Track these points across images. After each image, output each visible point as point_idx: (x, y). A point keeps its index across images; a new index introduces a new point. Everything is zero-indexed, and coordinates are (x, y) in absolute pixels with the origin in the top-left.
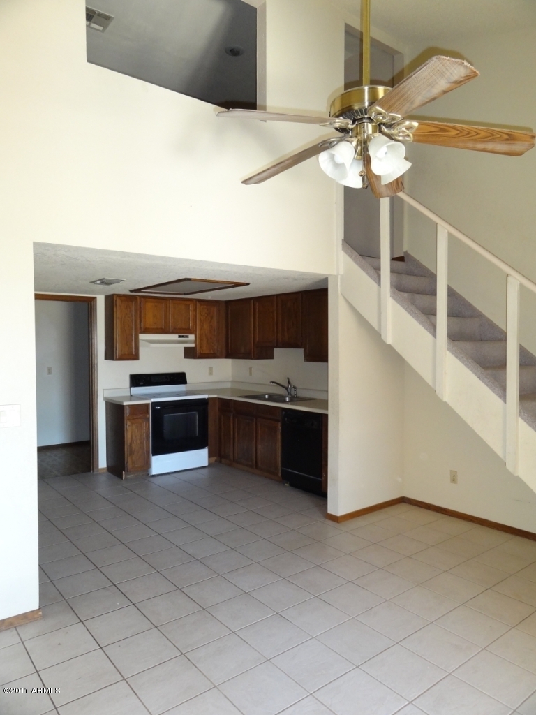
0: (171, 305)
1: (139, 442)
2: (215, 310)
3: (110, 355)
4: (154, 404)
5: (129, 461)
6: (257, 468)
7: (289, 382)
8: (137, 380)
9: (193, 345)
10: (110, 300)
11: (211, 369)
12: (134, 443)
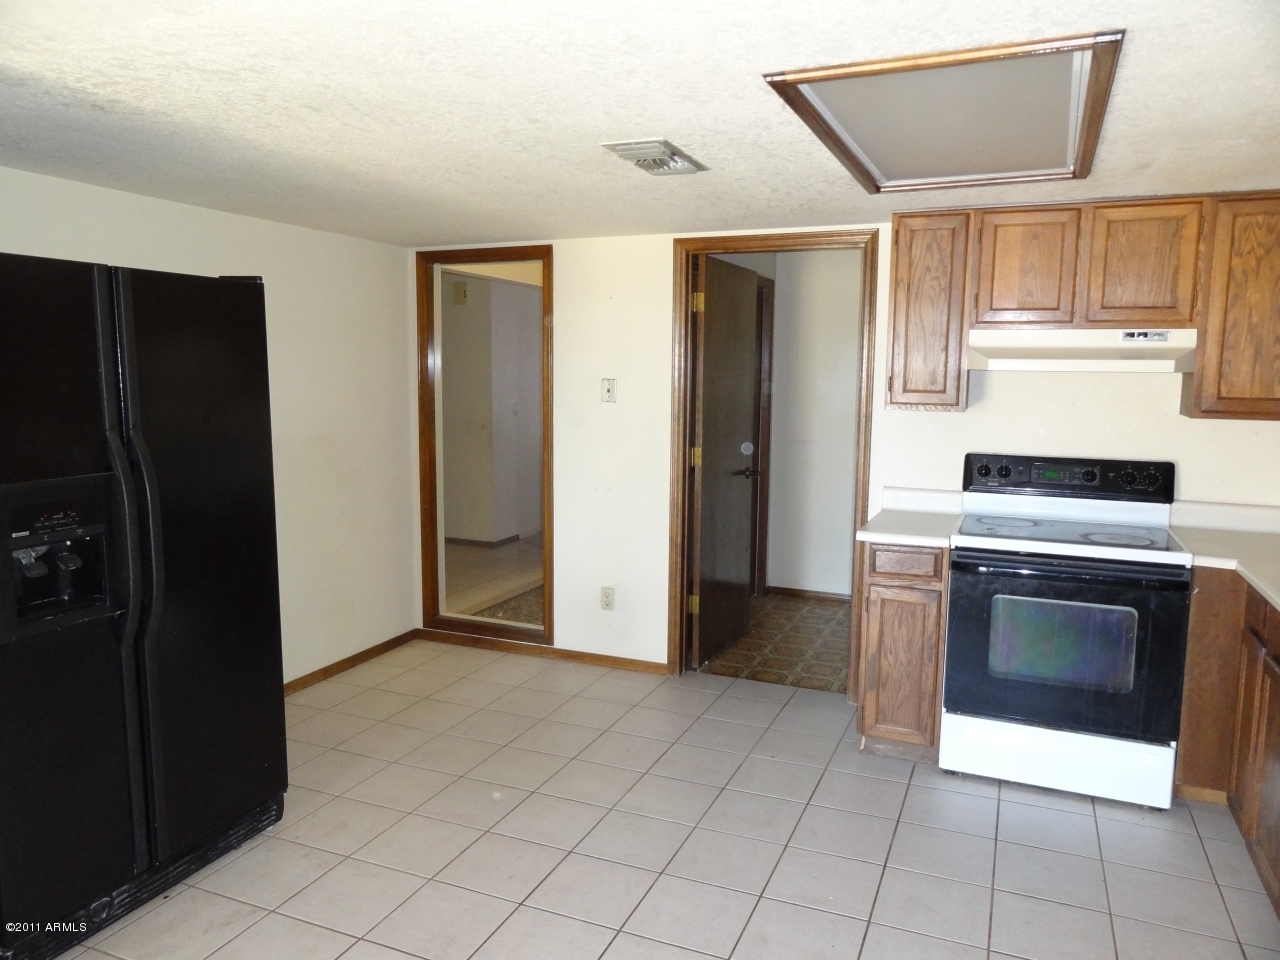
0: (1100, 227)
1: (902, 657)
5: (868, 706)
8: (982, 471)
12: (886, 656)
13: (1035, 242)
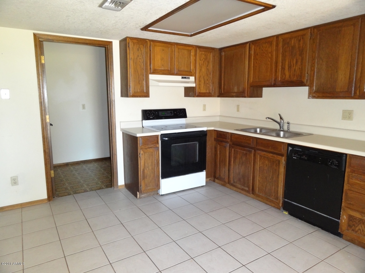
0: (176, 50)
1: (150, 168)
2: (211, 56)
3: (125, 93)
4: (163, 135)
5: (142, 184)
6: (253, 193)
7: (281, 118)
8: (148, 115)
9: (194, 85)
10: (125, 43)
11: (204, 106)
12: (146, 169)
13: (163, 52)
